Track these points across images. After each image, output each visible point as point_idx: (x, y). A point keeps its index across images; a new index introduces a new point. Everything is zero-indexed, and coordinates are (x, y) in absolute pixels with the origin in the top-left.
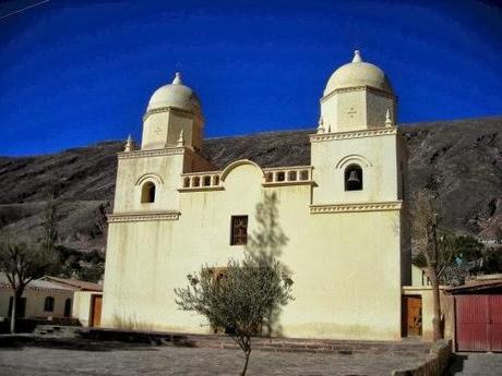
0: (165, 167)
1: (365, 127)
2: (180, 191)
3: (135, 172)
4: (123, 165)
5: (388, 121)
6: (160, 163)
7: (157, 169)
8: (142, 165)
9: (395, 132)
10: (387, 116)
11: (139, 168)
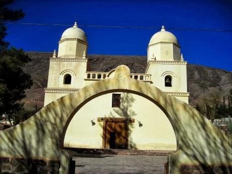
0: (76, 67)
1: (173, 60)
2: (85, 80)
3: (60, 68)
4: (53, 64)
5: (182, 58)
6: (73, 65)
7: (72, 68)
8: (64, 66)
9: (186, 63)
10: (182, 56)
11: (61, 66)
